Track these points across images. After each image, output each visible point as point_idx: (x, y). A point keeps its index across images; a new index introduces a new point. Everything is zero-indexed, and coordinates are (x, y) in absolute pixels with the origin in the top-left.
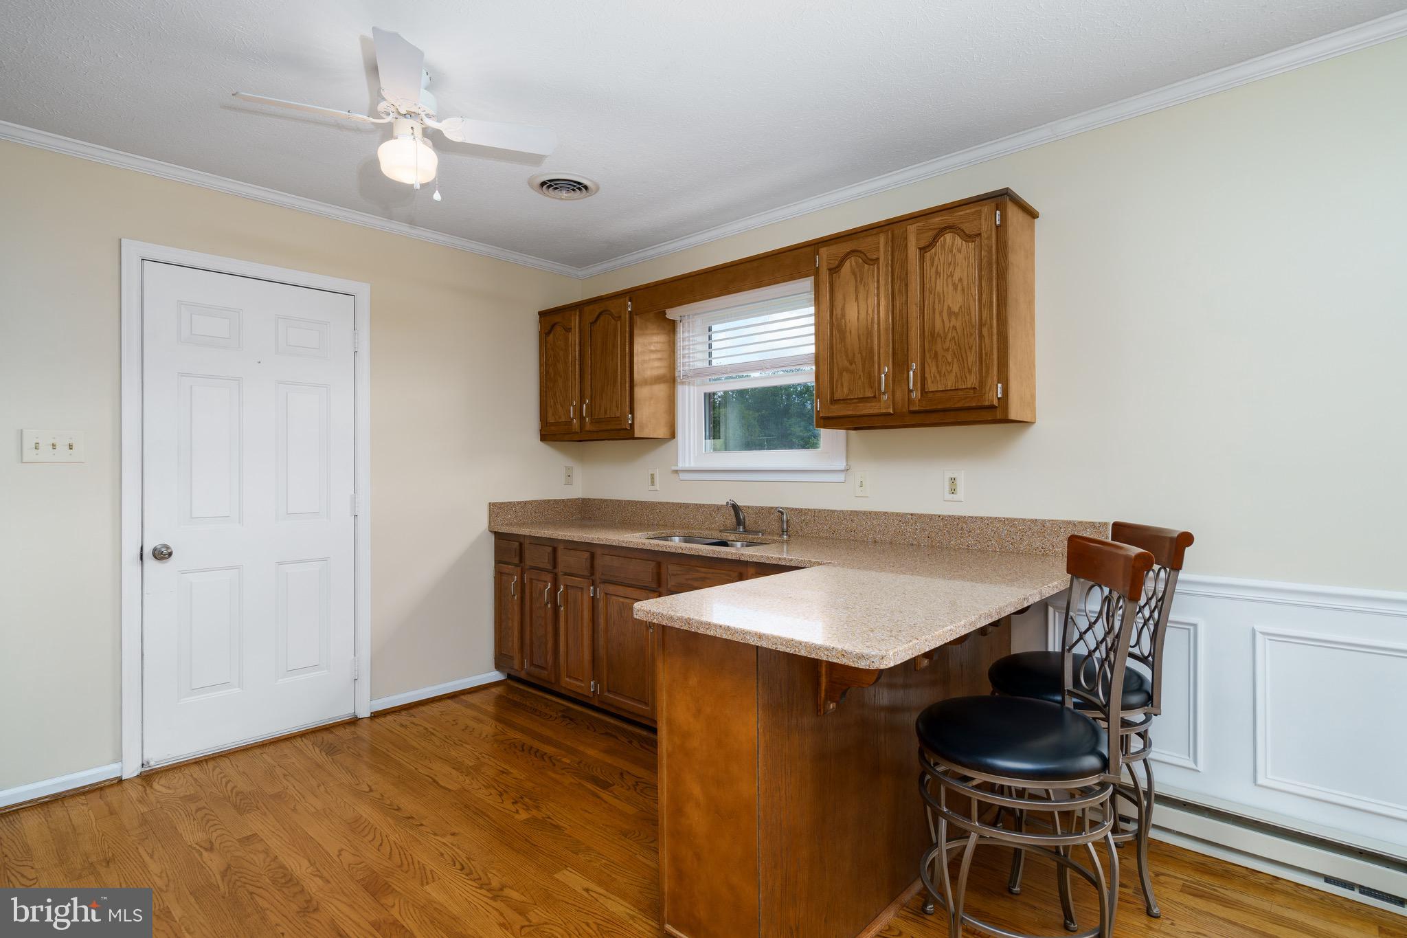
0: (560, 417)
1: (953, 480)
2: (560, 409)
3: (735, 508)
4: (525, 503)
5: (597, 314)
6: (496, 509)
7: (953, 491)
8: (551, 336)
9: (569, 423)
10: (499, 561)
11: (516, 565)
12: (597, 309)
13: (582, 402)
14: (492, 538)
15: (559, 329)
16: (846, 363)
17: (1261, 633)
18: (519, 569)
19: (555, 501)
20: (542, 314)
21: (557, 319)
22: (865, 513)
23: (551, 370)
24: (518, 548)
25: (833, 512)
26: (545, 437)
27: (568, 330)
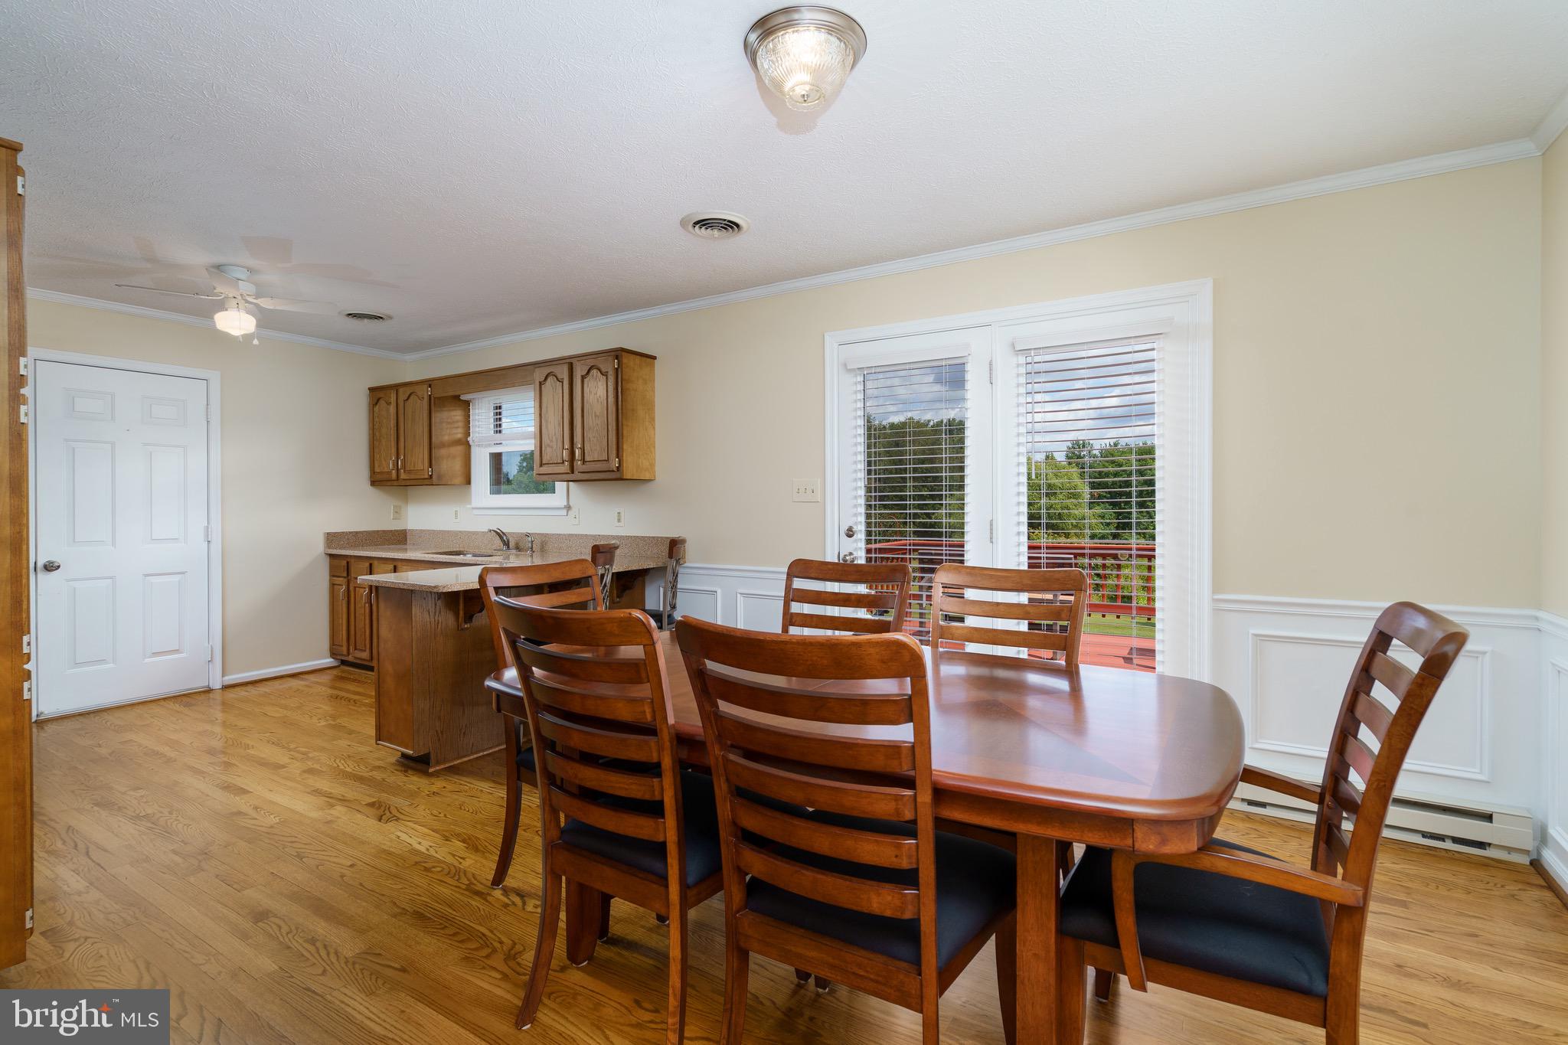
0: (384, 468)
1: (619, 513)
2: (384, 462)
3: (500, 535)
4: (357, 533)
5: (409, 393)
6: (331, 538)
7: (619, 520)
8: (377, 407)
9: (390, 473)
10: (333, 575)
11: (345, 577)
12: (408, 390)
13: (398, 458)
14: (328, 558)
15: (382, 402)
16: (548, 441)
17: (741, 594)
18: (346, 580)
19: (384, 531)
20: (371, 389)
21: (381, 394)
22: (576, 535)
23: (377, 434)
24: (346, 565)
25: (560, 535)
26: (373, 483)
27: (389, 404)
